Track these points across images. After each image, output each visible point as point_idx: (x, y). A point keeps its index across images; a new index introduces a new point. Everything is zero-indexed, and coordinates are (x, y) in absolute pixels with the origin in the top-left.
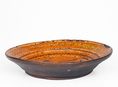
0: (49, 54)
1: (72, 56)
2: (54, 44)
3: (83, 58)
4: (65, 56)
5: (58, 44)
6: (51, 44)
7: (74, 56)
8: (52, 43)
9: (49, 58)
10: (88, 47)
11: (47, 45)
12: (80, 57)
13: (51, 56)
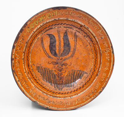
0: (28, 66)
1: (35, 41)
2: (16, 58)
3: (46, 32)
4: (32, 48)
5: (18, 54)
6: (17, 63)
7: (37, 39)
8: (15, 61)
9: (33, 66)
10: (36, 23)
11: (17, 68)
12: (41, 34)
13: (31, 64)
